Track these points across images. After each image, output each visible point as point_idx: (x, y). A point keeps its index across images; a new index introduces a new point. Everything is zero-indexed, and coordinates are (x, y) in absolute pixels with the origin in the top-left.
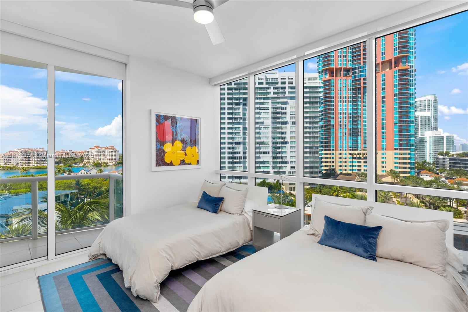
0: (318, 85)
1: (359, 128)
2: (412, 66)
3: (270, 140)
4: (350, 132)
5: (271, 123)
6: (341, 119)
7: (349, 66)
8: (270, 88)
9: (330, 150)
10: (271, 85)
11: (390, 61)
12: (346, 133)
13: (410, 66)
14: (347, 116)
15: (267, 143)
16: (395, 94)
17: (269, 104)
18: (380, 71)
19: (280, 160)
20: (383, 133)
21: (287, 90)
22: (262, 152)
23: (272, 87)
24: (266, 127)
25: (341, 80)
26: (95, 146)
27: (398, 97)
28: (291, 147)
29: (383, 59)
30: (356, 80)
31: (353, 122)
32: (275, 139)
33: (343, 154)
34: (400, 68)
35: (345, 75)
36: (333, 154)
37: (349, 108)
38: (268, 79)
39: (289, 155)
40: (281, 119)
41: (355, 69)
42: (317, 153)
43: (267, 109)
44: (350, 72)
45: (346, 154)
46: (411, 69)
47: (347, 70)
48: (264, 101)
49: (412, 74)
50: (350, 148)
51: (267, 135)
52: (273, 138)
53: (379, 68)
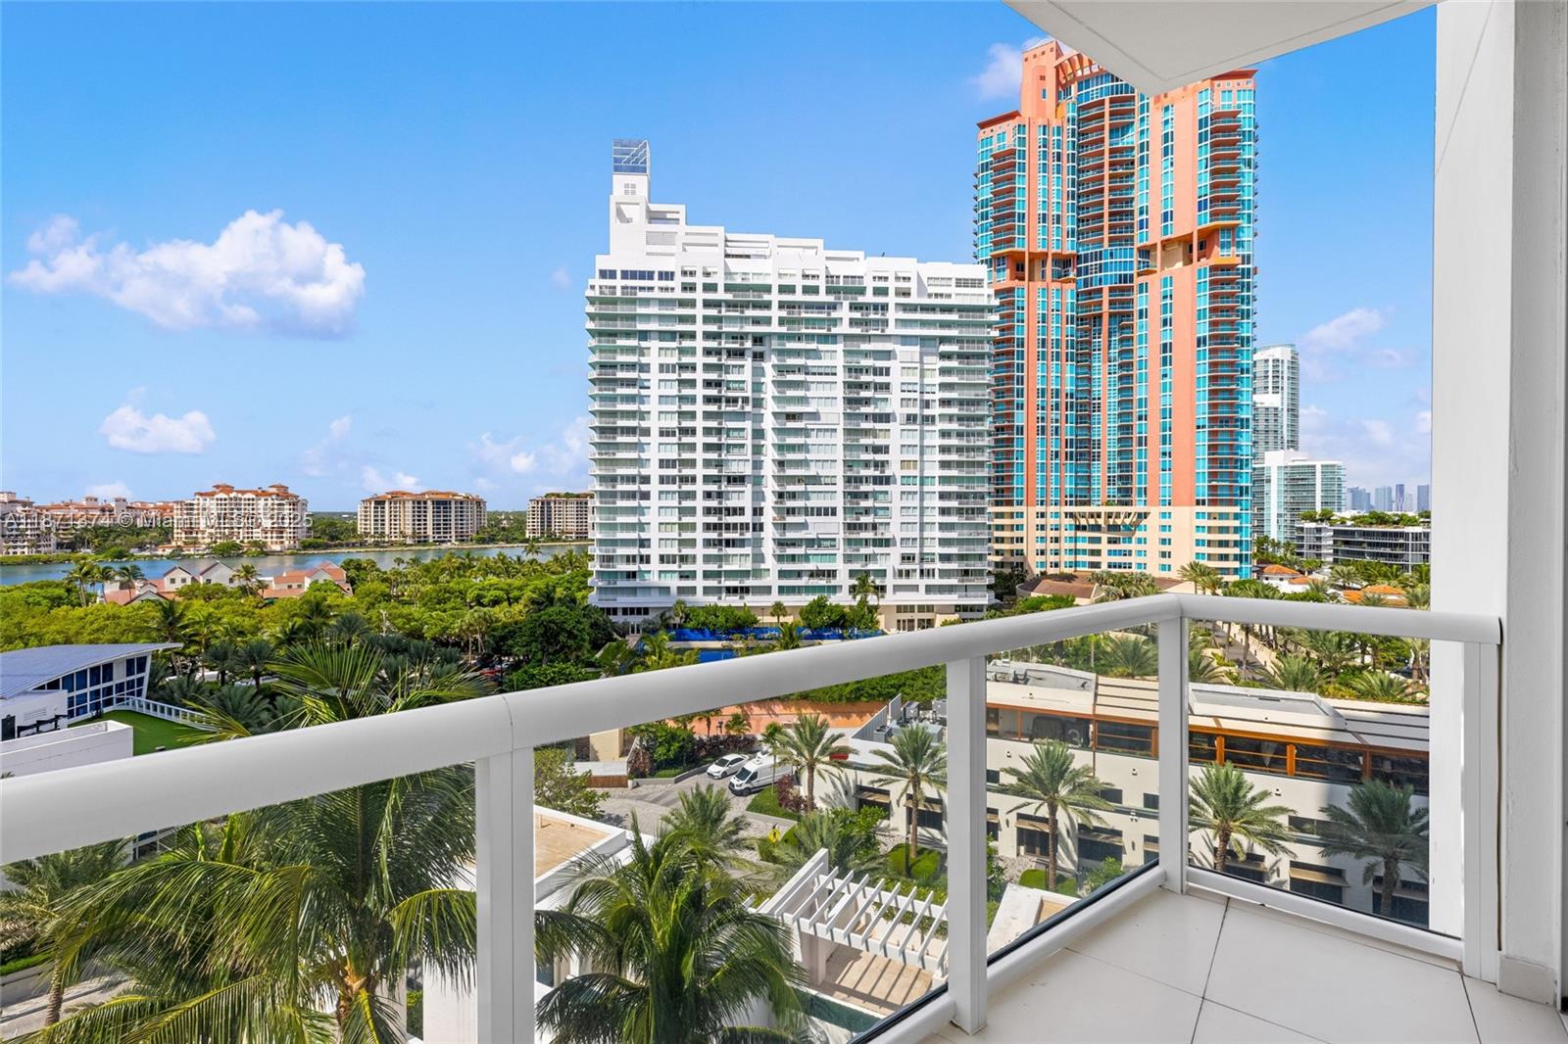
0: (983, 302)
1: (1096, 438)
2: (1249, 256)
3: (839, 471)
4: (1069, 450)
5: (842, 416)
6: (1043, 408)
7: (1068, 249)
8: (838, 306)
9: (1010, 503)
10: (842, 295)
11: (1186, 241)
12: (1057, 452)
13: (1243, 256)
14: (1063, 400)
15: (828, 480)
16: (1199, 340)
17: (835, 357)
18: (1158, 269)
19: (869, 535)
20: (1164, 454)
21: (892, 315)
22: (812, 509)
23: (846, 304)
24: (827, 430)
25: (1046, 290)
26: (217, 487)
27: (1207, 348)
28: (903, 493)
29: (1166, 234)
30: (1090, 293)
31: (1079, 419)
32: (855, 469)
33: (1049, 515)
34: (1213, 261)
35: (1058, 276)
36: (1020, 515)
37: (1068, 375)
38: (832, 277)
39: (896, 519)
40: (872, 406)
41: (1086, 258)
42: (982, 511)
43: (828, 371)
44: (1070, 269)
45: (1057, 515)
46: (1246, 266)
47: (1064, 262)
48: (822, 347)
49: (1246, 280)
50: (1068, 499)
51: (828, 454)
52: (849, 464)
53: (1156, 259)
